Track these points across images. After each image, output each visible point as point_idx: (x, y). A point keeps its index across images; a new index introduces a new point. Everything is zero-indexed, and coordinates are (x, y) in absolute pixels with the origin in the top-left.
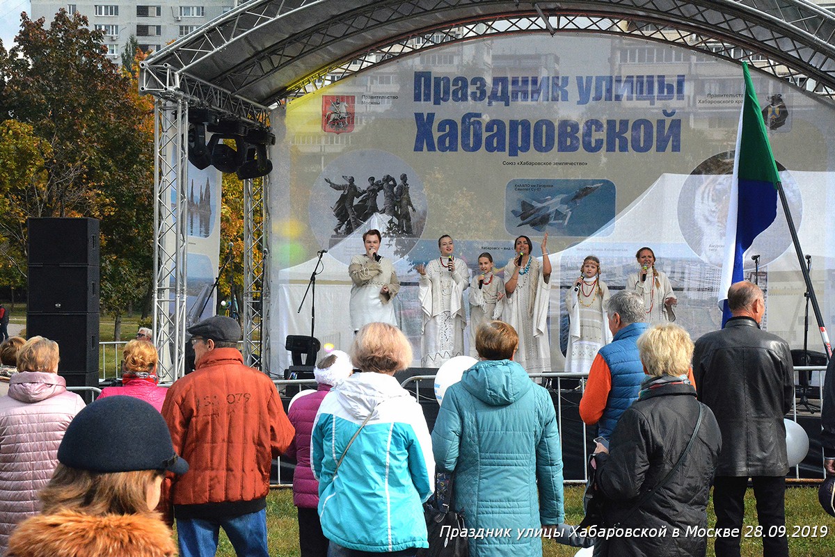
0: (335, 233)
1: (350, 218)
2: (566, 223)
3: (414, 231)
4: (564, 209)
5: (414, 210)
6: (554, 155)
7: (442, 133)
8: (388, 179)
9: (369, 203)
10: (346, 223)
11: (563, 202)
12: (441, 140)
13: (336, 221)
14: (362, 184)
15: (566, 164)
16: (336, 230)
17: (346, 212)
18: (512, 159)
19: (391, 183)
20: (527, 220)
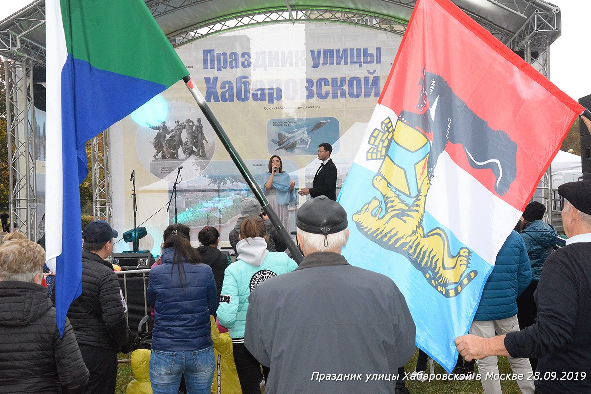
0: (154, 159)
1: (165, 148)
2: (308, 147)
3: (208, 156)
4: (306, 137)
5: (207, 142)
6: (298, 102)
7: (223, 90)
8: (189, 121)
9: (176, 138)
10: (161, 151)
11: (305, 133)
12: (223, 95)
13: (155, 151)
15: (306, 108)
16: (155, 157)
17: (161, 144)
18: (272, 106)
19: (191, 124)
20: (281, 146)
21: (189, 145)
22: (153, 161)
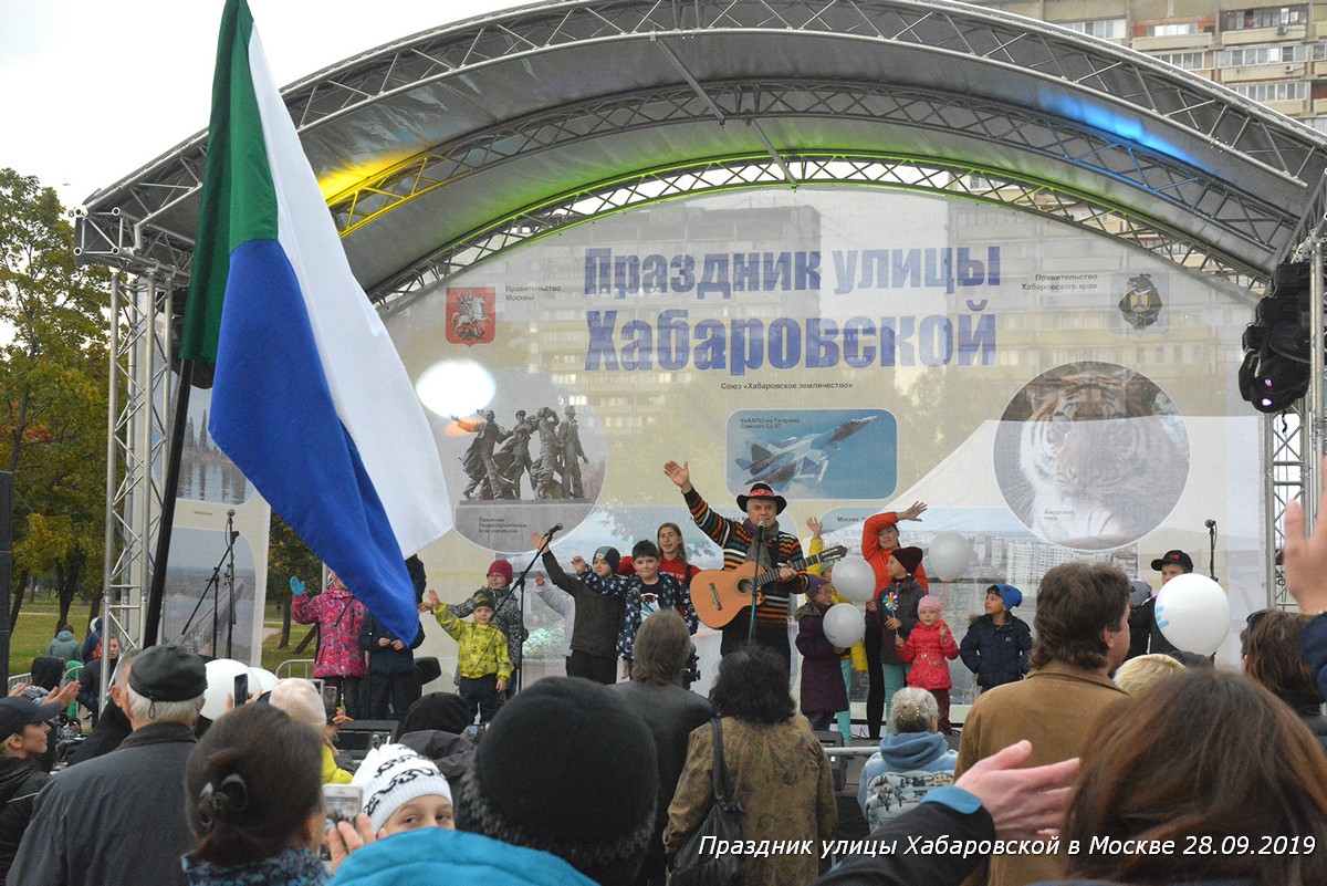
0: (465, 498)
1: (490, 474)
2: (820, 479)
3: (587, 494)
4: (817, 456)
5: (586, 461)
6: (801, 373)
7: (628, 342)
8: (546, 413)
9: (517, 451)
10: (482, 482)
11: (816, 445)
12: (627, 352)
13: (467, 480)
14: (507, 423)
15: (820, 386)
16: (467, 493)
17: (483, 466)
18: (736, 380)
19: (551, 419)
20: (759, 475)
21: (545, 467)
22: (462, 503)
